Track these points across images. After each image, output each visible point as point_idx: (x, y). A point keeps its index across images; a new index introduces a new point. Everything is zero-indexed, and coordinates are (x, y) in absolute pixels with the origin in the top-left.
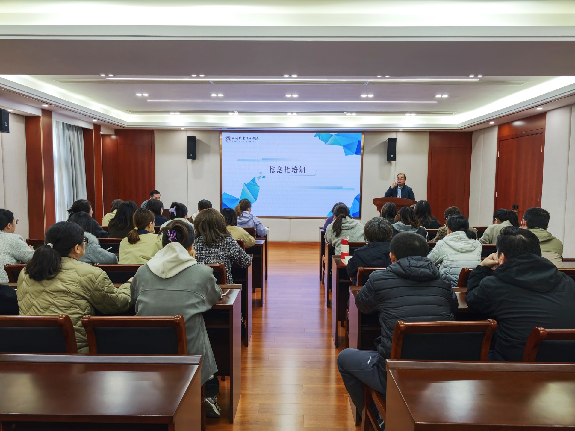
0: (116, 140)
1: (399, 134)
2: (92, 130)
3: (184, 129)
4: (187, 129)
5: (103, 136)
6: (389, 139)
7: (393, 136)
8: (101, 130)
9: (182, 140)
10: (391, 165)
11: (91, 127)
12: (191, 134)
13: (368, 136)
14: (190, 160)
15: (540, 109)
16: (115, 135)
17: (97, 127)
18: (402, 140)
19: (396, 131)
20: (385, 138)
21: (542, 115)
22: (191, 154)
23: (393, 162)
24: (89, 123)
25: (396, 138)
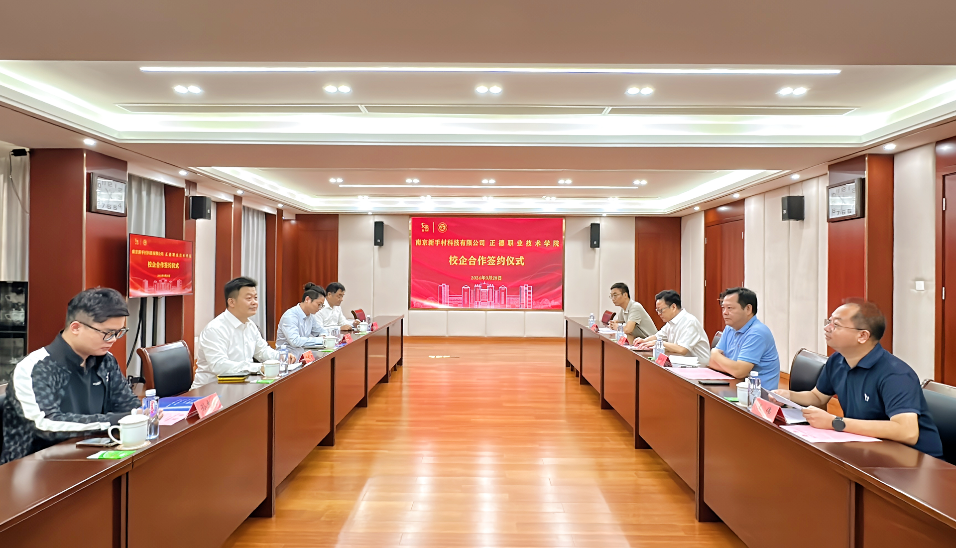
0: (297, 225)
1: (602, 219)
2: (275, 215)
3: (371, 214)
4: (374, 215)
5: (285, 220)
6: (591, 224)
7: (597, 221)
8: (284, 214)
9: (369, 226)
10: (595, 252)
11: (275, 213)
12: (378, 219)
13: (570, 221)
14: (377, 246)
15: (737, 196)
16: (297, 219)
17: (280, 212)
18: (604, 225)
19: (600, 216)
20: (588, 223)
21: (741, 202)
22: (379, 240)
23: (597, 249)
24: (273, 207)
25: (599, 224)
